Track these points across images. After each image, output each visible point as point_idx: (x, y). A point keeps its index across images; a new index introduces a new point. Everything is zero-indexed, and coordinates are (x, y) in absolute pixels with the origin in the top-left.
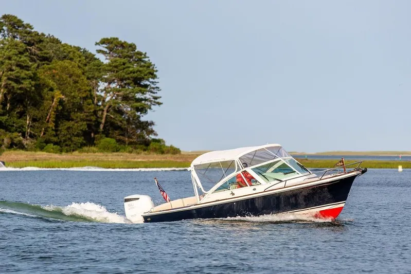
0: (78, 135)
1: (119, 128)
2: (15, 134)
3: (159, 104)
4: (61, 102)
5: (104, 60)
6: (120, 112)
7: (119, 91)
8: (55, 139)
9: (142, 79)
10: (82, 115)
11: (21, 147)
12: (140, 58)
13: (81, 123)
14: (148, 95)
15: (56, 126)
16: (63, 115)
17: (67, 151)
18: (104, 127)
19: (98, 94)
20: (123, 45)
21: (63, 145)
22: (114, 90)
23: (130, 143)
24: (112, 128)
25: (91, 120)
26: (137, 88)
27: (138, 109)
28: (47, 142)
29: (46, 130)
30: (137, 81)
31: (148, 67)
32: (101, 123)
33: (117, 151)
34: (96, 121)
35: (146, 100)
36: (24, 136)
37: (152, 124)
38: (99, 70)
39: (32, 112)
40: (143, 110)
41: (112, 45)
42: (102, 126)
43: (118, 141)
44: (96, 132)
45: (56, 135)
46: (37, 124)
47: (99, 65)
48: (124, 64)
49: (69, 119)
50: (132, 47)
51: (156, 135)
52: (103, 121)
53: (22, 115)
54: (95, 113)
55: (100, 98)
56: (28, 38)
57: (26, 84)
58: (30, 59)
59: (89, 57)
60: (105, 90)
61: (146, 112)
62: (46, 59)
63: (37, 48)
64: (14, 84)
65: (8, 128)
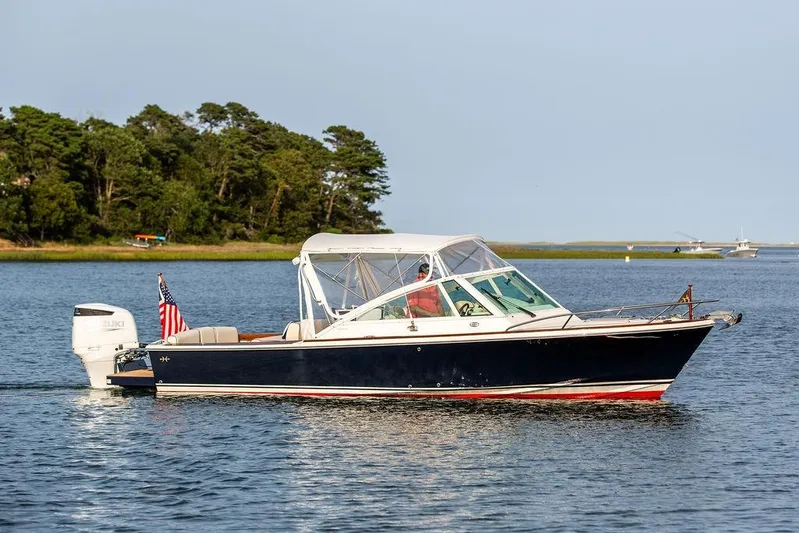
0: (303, 226)
1: (346, 218)
2: (238, 225)
3: (388, 193)
4: (285, 192)
5: (331, 148)
6: (347, 201)
7: (346, 180)
8: (279, 230)
9: (369, 168)
10: (306, 205)
11: (244, 237)
12: (368, 146)
13: (306, 213)
14: (376, 185)
15: (281, 215)
16: (288, 204)
17: (292, 242)
18: (331, 218)
19: (324, 182)
20: (351, 134)
21: (288, 235)
22: (343, 179)
24: (338, 218)
25: (316, 210)
26: (365, 178)
27: (365, 199)
28: (272, 232)
29: (271, 220)
30: (364, 170)
31: (377, 155)
32: (327, 213)
34: (322, 210)
35: (373, 189)
36: (247, 227)
37: (380, 214)
38: (324, 159)
39: (256, 202)
40: (370, 199)
41: (340, 133)
42: (328, 217)
44: (323, 223)
45: (281, 226)
46: (260, 214)
48: (351, 152)
49: (294, 209)
50: (360, 135)
51: (383, 224)
52: (330, 211)
53: (245, 204)
54: (321, 202)
55: (326, 188)
56: (253, 126)
57: (249, 173)
58: (254, 147)
59: (317, 146)
60: (333, 180)
61: (373, 202)
62: (271, 148)
63: (262, 136)
64: (236, 173)
65: (231, 219)
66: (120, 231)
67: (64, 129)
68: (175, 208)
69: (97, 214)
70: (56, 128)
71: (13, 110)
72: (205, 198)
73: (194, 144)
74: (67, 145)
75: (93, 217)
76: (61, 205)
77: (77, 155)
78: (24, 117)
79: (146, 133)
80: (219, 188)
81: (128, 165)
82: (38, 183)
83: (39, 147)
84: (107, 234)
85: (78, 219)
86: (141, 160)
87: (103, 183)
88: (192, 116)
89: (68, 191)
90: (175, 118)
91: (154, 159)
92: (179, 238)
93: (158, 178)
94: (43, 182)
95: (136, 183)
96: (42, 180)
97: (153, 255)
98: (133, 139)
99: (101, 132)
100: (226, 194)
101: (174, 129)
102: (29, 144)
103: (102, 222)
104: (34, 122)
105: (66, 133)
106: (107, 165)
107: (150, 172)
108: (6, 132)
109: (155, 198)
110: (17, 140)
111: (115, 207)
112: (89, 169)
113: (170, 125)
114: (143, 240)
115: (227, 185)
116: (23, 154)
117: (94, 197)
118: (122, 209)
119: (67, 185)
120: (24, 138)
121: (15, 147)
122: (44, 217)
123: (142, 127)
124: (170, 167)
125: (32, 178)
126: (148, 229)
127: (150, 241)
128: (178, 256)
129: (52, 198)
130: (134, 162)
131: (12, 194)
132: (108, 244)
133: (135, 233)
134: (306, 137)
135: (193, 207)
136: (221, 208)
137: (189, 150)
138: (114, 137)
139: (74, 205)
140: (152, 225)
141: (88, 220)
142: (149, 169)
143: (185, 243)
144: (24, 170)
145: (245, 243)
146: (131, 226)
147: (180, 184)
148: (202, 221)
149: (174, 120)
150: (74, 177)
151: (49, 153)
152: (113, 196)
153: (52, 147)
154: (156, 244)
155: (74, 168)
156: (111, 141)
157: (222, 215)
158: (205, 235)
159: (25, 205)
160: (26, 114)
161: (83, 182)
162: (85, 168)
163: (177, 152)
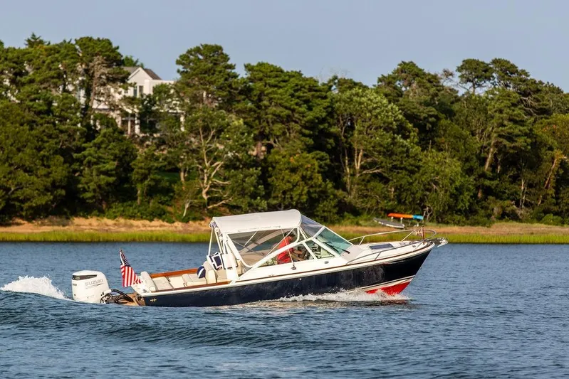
2: (507, 202)
4: (562, 164)
8: (556, 208)
11: (514, 217)
15: (557, 192)
16: (565, 179)
28: (546, 212)
29: (545, 198)
36: (517, 204)
39: (528, 175)
45: (557, 204)
46: (533, 190)
53: (515, 179)
56: (523, 87)
57: (520, 142)
62: (544, 112)
63: (533, 99)
64: (506, 142)
65: (498, 196)
66: (370, 210)
67: (307, 91)
68: (436, 183)
69: (344, 189)
70: (298, 88)
71: (248, 68)
72: (469, 171)
73: (456, 107)
74: (310, 109)
75: (340, 193)
76: (303, 178)
77: (323, 121)
78: (261, 75)
79: (400, 94)
80: (485, 159)
81: (381, 132)
82: (277, 153)
83: (279, 110)
84: (356, 212)
85: (323, 195)
86: (395, 126)
87: (351, 153)
88: (451, 74)
89: (312, 161)
90: (435, 77)
91: (410, 125)
92: (440, 218)
93: (417, 149)
94: (283, 152)
95: (389, 153)
96: (281, 149)
98: (385, 101)
99: (348, 93)
100: (493, 167)
101: (433, 90)
102: (266, 107)
103: (350, 198)
104: (272, 81)
105: (309, 95)
106: (356, 133)
107: (406, 143)
108: (241, 93)
109: (412, 172)
110: (253, 102)
111: (365, 181)
112: (336, 137)
113: (428, 85)
114: (398, 219)
115: (495, 155)
116: (259, 118)
117: (341, 168)
118: (372, 184)
119: (310, 155)
120: (260, 100)
121: (251, 110)
122: (284, 193)
123: (395, 88)
124: (428, 135)
125: (269, 147)
126: (403, 207)
127: (405, 220)
129: (294, 170)
130: (388, 129)
131: (247, 166)
132: (358, 224)
133: (388, 212)
135: (457, 183)
136: (487, 183)
137: (450, 114)
138: (364, 99)
139: (319, 179)
140: (408, 202)
141: (335, 196)
142: (404, 137)
143: (447, 223)
144: (262, 136)
145: (515, 223)
146: (383, 204)
147: (440, 156)
148: (466, 196)
149: (433, 80)
150: (318, 146)
151: (289, 119)
152: (363, 167)
153: (293, 110)
154: (413, 224)
155: (318, 136)
156: (360, 103)
157: (488, 191)
158: (470, 215)
159: (264, 178)
160: (263, 72)
161: (328, 152)
162: (330, 135)
163: (436, 117)
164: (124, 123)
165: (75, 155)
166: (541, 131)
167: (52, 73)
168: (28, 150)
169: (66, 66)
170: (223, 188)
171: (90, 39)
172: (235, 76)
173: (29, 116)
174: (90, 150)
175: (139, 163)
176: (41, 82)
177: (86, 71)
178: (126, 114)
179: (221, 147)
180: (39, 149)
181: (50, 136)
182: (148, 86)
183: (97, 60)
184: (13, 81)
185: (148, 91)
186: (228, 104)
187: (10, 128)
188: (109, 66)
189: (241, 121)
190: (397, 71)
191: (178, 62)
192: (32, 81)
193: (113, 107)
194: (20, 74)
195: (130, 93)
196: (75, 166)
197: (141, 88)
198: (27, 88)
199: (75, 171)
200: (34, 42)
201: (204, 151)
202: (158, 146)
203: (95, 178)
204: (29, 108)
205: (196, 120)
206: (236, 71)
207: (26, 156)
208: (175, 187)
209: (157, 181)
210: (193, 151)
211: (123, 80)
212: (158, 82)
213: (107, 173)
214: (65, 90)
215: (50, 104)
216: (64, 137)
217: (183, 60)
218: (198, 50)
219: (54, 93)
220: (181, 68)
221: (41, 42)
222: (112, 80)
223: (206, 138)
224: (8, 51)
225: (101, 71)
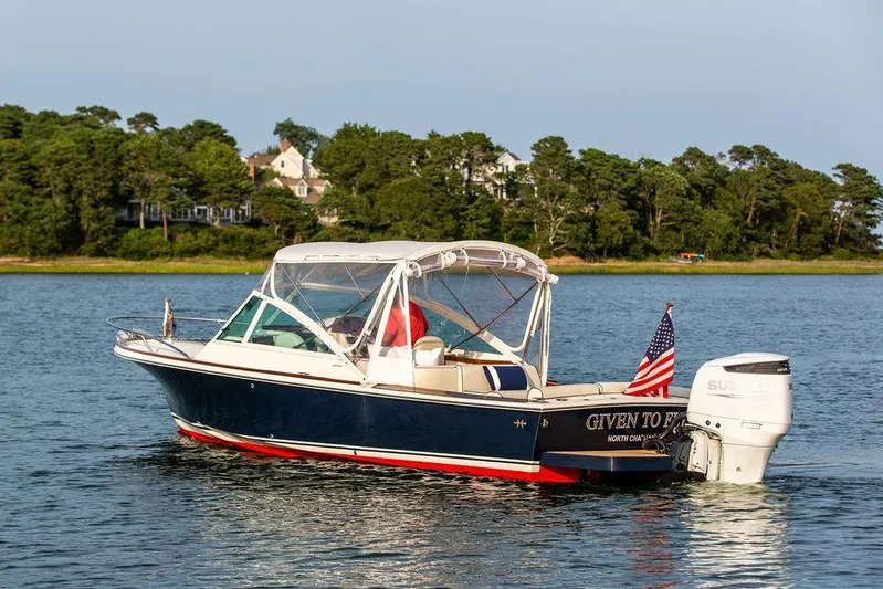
0: (817, 246)
1: (852, 240)
2: (763, 245)
4: (802, 218)
5: (839, 182)
6: (854, 227)
7: (852, 209)
8: (798, 249)
9: (872, 199)
10: (820, 229)
11: (768, 255)
12: (870, 180)
13: (819, 236)
14: (877, 212)
15: (798, 238)
16: (804, 228)
17: (807, 260)
18: (839, 239)
19: (834, 211)
20: (856, 170)
21: (804, 254)
22: (849, 208)
23: (862, 253)
24: (846, 239)
25: (828, 233)
26: (868, 206)
27: (868, 224)
28: (791, 252)
29: (790, 242)
30: (867, 201)
31: (878, 188)
32: (836, 236)
33: (851, 259)
34: (833, 234)
35: (875, 216)
36: (771, 246)
37: (880, 237)
38: (834, 191)
39: (778, 226)
40: (873, 224)
41: (847, 169)
42: (837, 238)
43: (851, 250)
44: (833, 244)
45: (798, 246)
46: (782, 237)
47: (835, 187)
48: (856, 186)
49: (809, 232)
50: (864, 171)
52: (839, 234)
53: (769, 229)
54: (831, 227)
55: (836, 215)
56: (774, 164)
57: (773, 203)
58: (778, 183)
59: (827, 180)
60: (840, 208)
61: (875, 227)
62: (789, 182)
63: (782, 172)
64: (762, 203)
65: (757, 240)
66: (667, 251)
67: (622, 167)
68: (713, 232)
69: (649, 237)
70: (616, 166)
71: (582, 152)
72: (736, 223)
73: (727, 179)
74: (625, 180)
75: (646, 239)
76: (620, 229)
77: (633, 189)
78: (590, 157)
79: (688, 170)
80: (748, 215)
81: (675, 196)
82: (602, 211)
83: (603, 181)
84: (657, 253)
85: (634, 240)
86: (685, 193)
87: (654, 211)
88: (724, 156)
89: (626, 217)
90: (712, 157)
91: (695, 191)
92: (716, 256)
93: (699, 207)
94: (606, 210)
95: (681, 211)
96: (604, 209)
97: (695, 269)
98: (678, 175)
99: (652, 169)
100: (753, 220)
101: (710, 167)
102: (594, 179)
103: (654, 243)
104: (597, 161)
105: (624, 171)
106: (657, 197)
107: (692, 203)
108: (576, 170)
109: (696, 224)
110: (584, 176)
111: (663, 231)
112: (643, 200)
113: (708, 163)
114: (686, 257)
115: (755, 213)
116: (589, 187)
117: (646, 222)
118: (669, 232)
119: (625, 213)
120: (590, 174)
121: (583, 181)
122: (607, 239)
123: (684, 165)
124: (708, 197)
125: (596, 207)
126: (690, 249)
127: (692, 258)
128: (716, 270)
129: (613, 223)
130: (679, 194)
131: (581, 221)
132: (658, 261)
133: (679, 252)
134: (818, 173)
135: (728, 232)
136: (749, 231)
137: (723, 184)
138: (663, 174)
139: (631, 229)
140: (694, 245)
141: (642, 241)
142: (691, 199)
143: (721, 260)
144: (592, 200)
145: (770, 260)
146: (676, 246)
147: (716, 213)
148: (734, 242)
149: (711, 159)
150: (630, 206)
151: (610, 188)
152: (662, 221)
153: (613, 182)
154: (697, 261)
155: (631, 200)
156: (660, 176)
157: (750, 238)
158: (736, 254)
159: (593, 230)
160: (592, 156)
161: (638, 210)
162: (639, 199)
163: (714, 186)
164: (496, 191)
165: (461, 214)
166: (787, 194)
167: (445, 157)
168: (429, 211)
169: (454, 152)
170: (564, 236)
171: (471, 133)
172: (572, 159)
173: (429, 186)
174: (471, 210)
175: (505, 220)
176: (437, 163)
177: (468, 155)
178: (496, 185)
179: (562, 207)
180: (436, 210)
181: (444, 201)
182: (512, 165)
183: (476, 147)
184: (417, 163)
185: (512, 169)
186: (567, 178)
187: (417, 195)
188: (484, 151)
189: (576, 190)
190: (685, 154)
191: (532, 149)
192: (430, 162)
193: (487, 180)
194: (422, 157)
195: (500, 170)
196: (461, 221)
197: (507, 167)
198: (427, 167)
199: (461, 225)
200: (433, 135)
201: (550, 210)
202: (519, 207)
203: (475, 230)
204: (429, 181)
205: (544, 189)
206: (572, 154)
207: (427, 215)
208: (531, 235)
209: (518, 232)
210: (544, 210)
211: (493, 161)
212: (519, 162)
213: (483, 226)
214: (454, 168)
215: (443, 178)
216: (453, 201)
217: (536, 147)
218: (546, 140)
219: (446, 170)
220: (534, 152)
221: (438, 135)
222: (486, 161)
223: (552, 201)
224: (414, 141)
225: (479, 155)
